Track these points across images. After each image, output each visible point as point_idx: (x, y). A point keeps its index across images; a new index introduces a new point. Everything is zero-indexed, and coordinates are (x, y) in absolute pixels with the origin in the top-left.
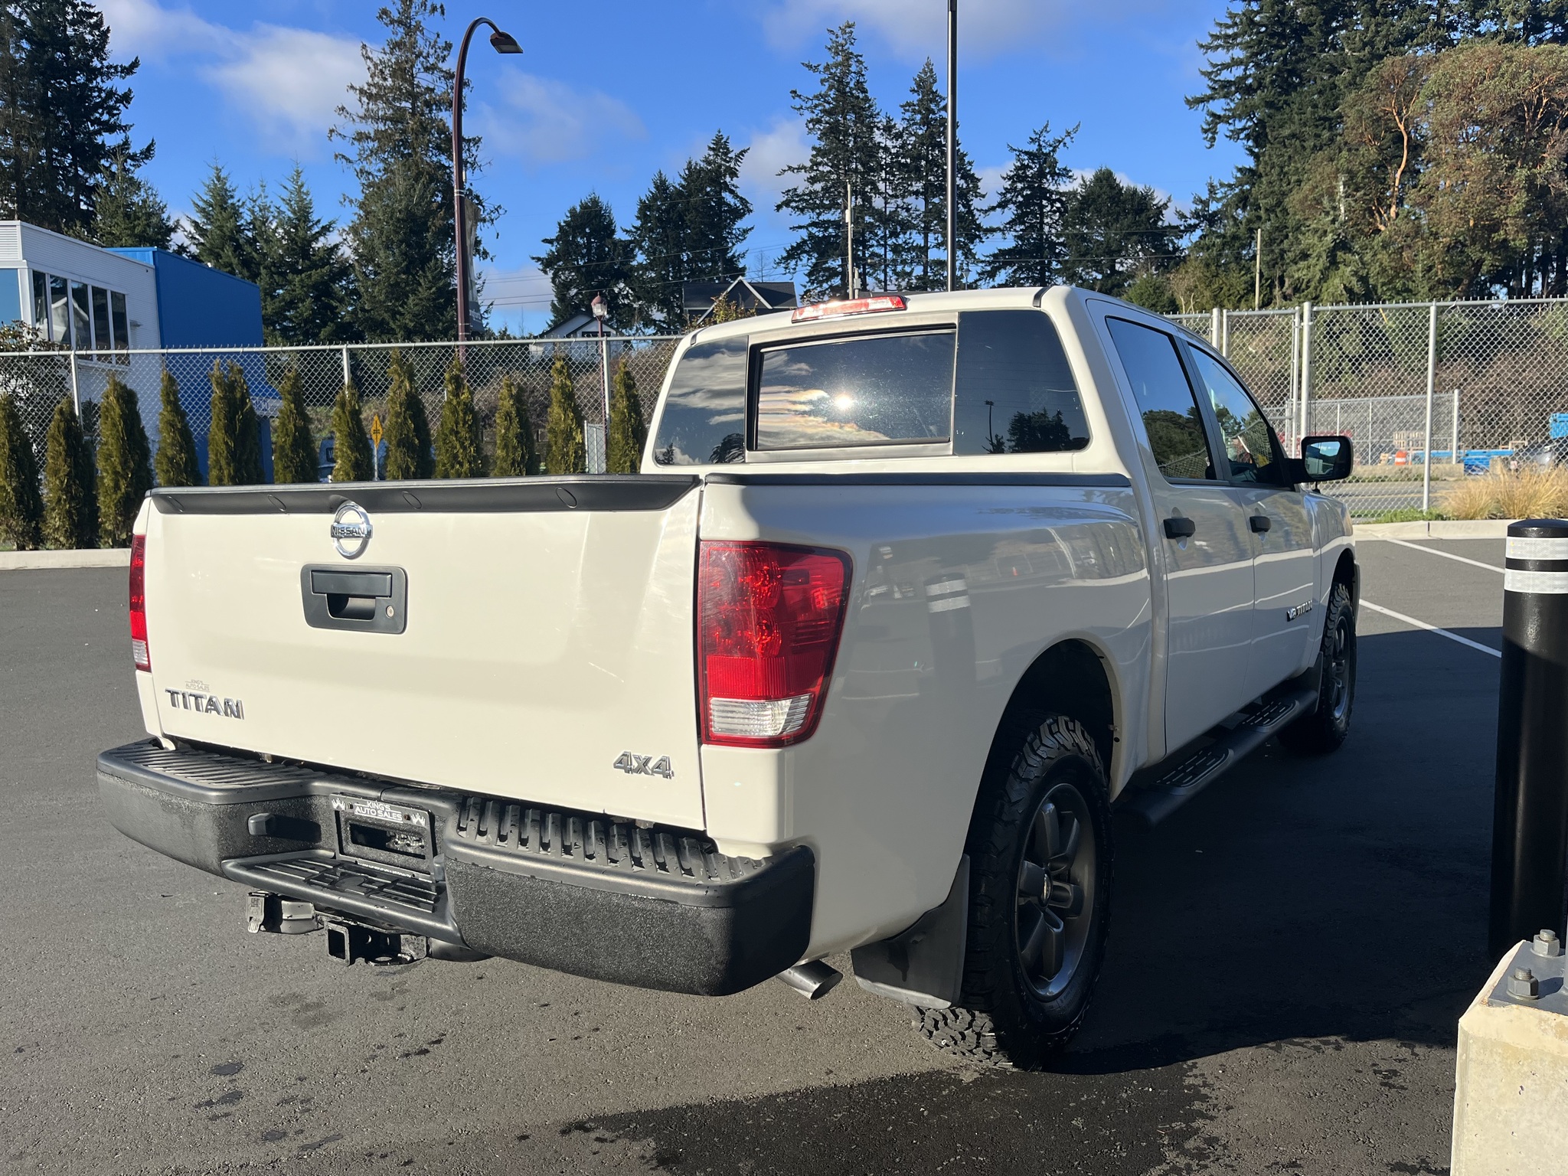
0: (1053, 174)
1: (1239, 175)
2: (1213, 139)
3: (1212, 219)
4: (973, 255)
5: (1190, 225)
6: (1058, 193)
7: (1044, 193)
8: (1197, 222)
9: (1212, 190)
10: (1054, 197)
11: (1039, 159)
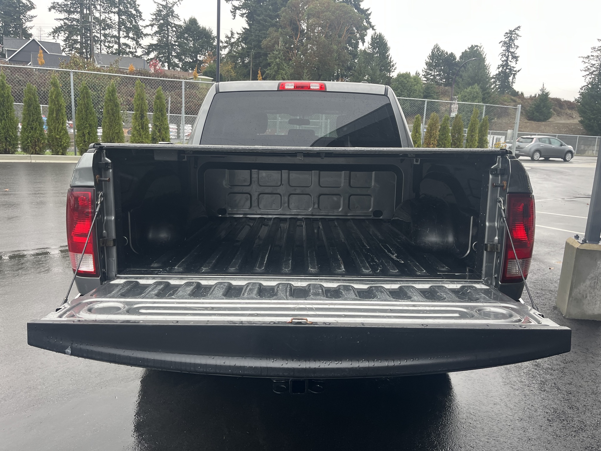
0: (172, 16)
1: (244, 31)
2: (235, 16)
3: (232, 45)
4: (140, 45)
5: (224, 46)
6: (174, 24)
7: (168, 23)
8: (227, 45)
9: (232, 34)
10: (173, 25)
11: (167, 8)
